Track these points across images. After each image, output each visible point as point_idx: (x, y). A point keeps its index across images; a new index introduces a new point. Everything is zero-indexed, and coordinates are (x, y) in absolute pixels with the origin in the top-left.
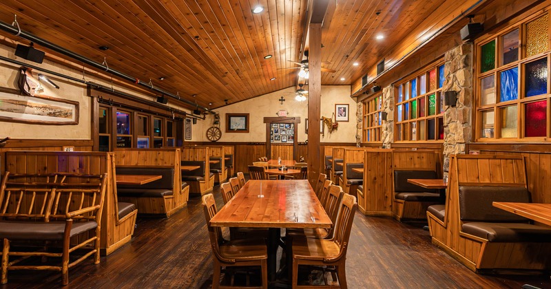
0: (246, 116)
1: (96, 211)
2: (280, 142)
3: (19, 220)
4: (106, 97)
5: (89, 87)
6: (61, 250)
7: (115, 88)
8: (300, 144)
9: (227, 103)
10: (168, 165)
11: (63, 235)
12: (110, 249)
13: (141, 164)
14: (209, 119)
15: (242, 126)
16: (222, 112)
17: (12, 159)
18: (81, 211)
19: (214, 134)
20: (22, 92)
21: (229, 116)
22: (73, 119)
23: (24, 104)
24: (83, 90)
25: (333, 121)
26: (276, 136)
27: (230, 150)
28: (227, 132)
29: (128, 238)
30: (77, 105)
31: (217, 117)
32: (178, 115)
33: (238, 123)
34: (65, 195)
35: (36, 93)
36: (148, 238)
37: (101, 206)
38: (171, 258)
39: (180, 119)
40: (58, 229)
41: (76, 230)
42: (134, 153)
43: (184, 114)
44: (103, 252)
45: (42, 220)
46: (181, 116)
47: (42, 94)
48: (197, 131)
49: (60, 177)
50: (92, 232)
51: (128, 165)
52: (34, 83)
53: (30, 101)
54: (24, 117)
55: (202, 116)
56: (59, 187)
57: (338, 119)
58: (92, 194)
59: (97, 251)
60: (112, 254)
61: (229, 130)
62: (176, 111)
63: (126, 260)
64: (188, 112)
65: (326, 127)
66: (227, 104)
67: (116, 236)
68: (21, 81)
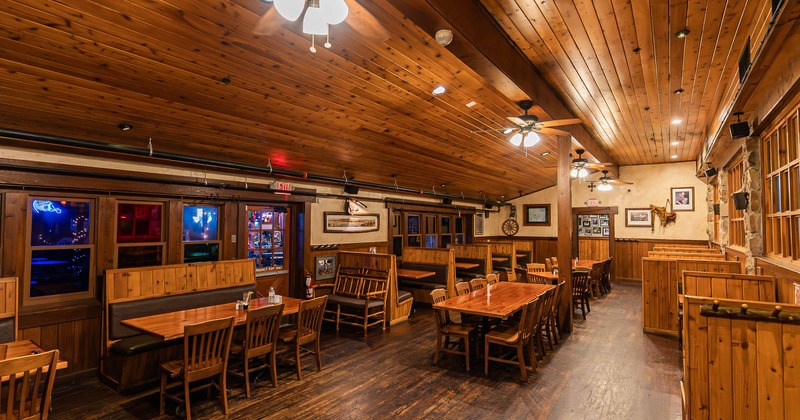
0: (547, 207)
1: (384, 294)
2: (601, 235)
3: (345, 295)
4: (399, 207)
5: (386, 201)
6: (363, 315)
7: (405, 198)
8: (618, 240)
9: (521, 193)
10: (443, 263)
11: (365, 306)
12: (392, 322)
13: (423, 261)
14: (505, 212)
15: (542, 219)
16: (519, 203)
17: (342, 257)
18: (376, 293)
19: (511, 228)
20: (347, 214)
21: (527, 208)
22: (376, 227)
23: (348, 221)
24: (383, 204)
25: (668, 210)
26: (594, 228)
27: (527, 246)
28: (524, 225)
29: (406, 318)
30: (378, 216)
31: (513, 208)
32: (465, 212)
33: (537, 215)
34: (368, 282)
35: (354, 212)
36: (418, 321)
37: (386, 291)
38: (428, 334)
39: (469, 215)
40: (362, 302)
41: (372, 305)
42: (419, 252)
43: (474, 210)
44: (388, 323)
45: (355, 297)
46: (470, 212)
47: (358, 213)
48: (490, 225)
49: (366, 270)
50: (381, 308)
51: (414, 261)
52: (354, 206)
53: (352, 218)
54: (349, 229)
55: (497, 209)
56: (365, 277)
57: (675, 207)
58: (381, 283)
59: (384, 321)
60: (393, 326)
61: (527, 222)
62: (462, 208)
63: (402, 330)
64: (479, 207)
65: (657, 218)
66: (521, 196)
67: (397, 314)
68: (347, 206)
